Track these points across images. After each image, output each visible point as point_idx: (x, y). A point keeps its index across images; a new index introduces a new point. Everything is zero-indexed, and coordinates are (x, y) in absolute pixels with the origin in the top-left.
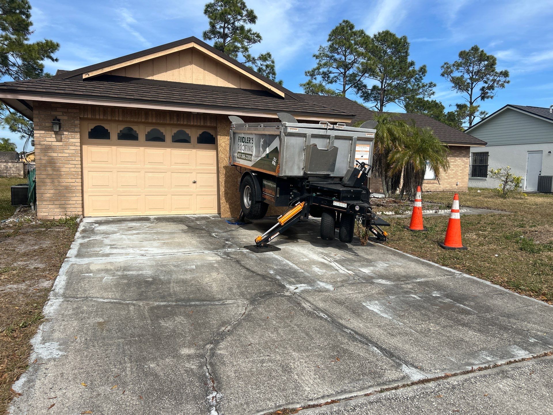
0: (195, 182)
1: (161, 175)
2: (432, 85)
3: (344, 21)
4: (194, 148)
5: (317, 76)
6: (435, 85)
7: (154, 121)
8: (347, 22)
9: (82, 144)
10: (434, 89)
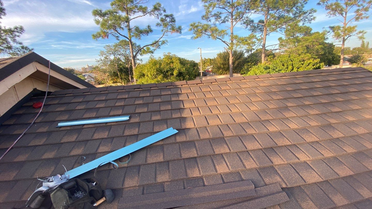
2: (312, 11)
6: (315, 12)
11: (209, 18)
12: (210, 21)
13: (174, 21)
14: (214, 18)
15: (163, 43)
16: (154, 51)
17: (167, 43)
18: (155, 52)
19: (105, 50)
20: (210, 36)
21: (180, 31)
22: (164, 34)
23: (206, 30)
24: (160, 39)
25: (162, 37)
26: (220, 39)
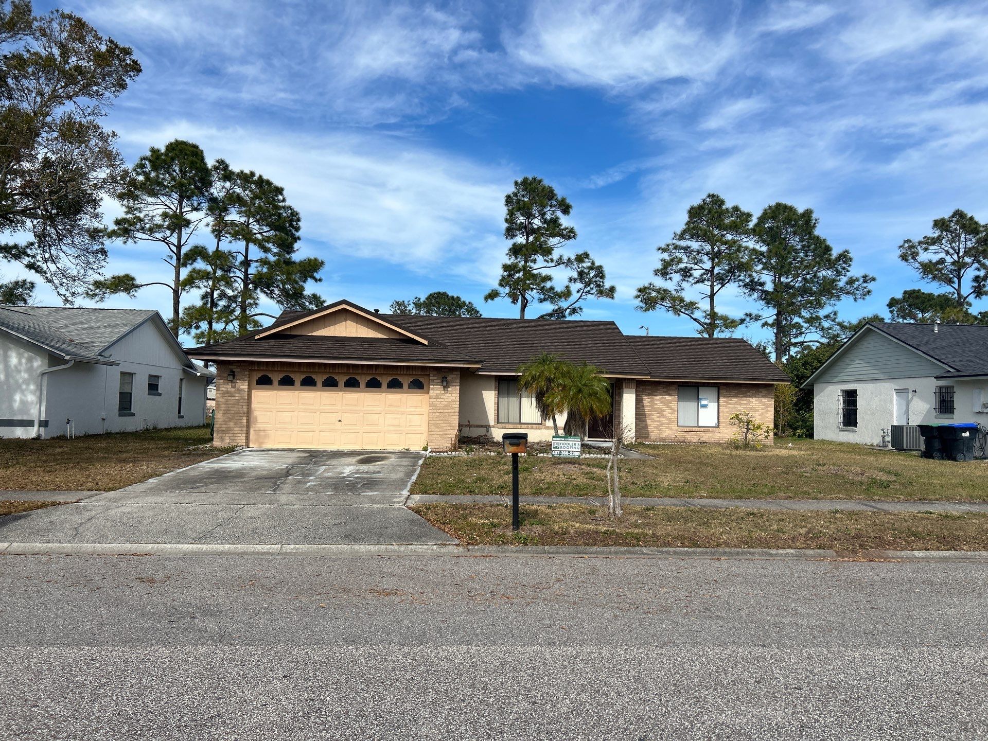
0: (340, 421)
1: (312, 414)
2: (867, 278)
3: (709, 196)
4: (341, 391)
5: (671, 275)
6: (874, 279)
7: (305, 370)
8: (713, 196)
9: (250, 389)
10: (870, 286)
11: (668, 274)
12: (670, 278)
13: (603, 277)
14: (678, 275)
15: (574, 311)
17: (581, 313)
20: (670, 309)
21: (613, 295)
22: (581, 296)
23: (663, 299)
24: (571, 305)
25: (577, 301)
26: (688, 315)
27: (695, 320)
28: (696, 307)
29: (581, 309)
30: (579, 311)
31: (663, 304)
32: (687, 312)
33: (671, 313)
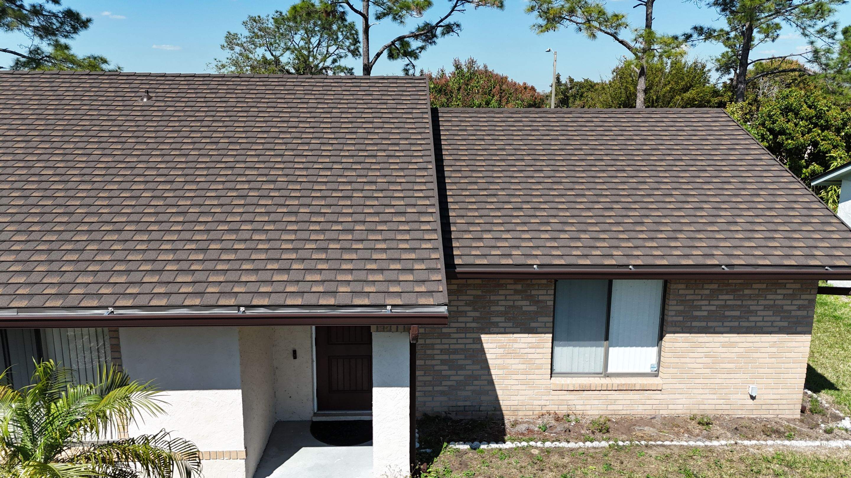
15: (449, 29)
16: (420, 52)
17: (459, 31)
18: (423, 55)
19: (244, 33)
20: (582, 27)
21: (501, 3)
22: (455, 6)
23: (572, 11)
24: (441, 21)
25: (449, 15)
26: (611, 35)
27: (622, 42)
28: (624, 23)
29: (458, 26)
30: (455, 28)
31: (573, 18)
32: (609, 31)
33: (584, 34)
